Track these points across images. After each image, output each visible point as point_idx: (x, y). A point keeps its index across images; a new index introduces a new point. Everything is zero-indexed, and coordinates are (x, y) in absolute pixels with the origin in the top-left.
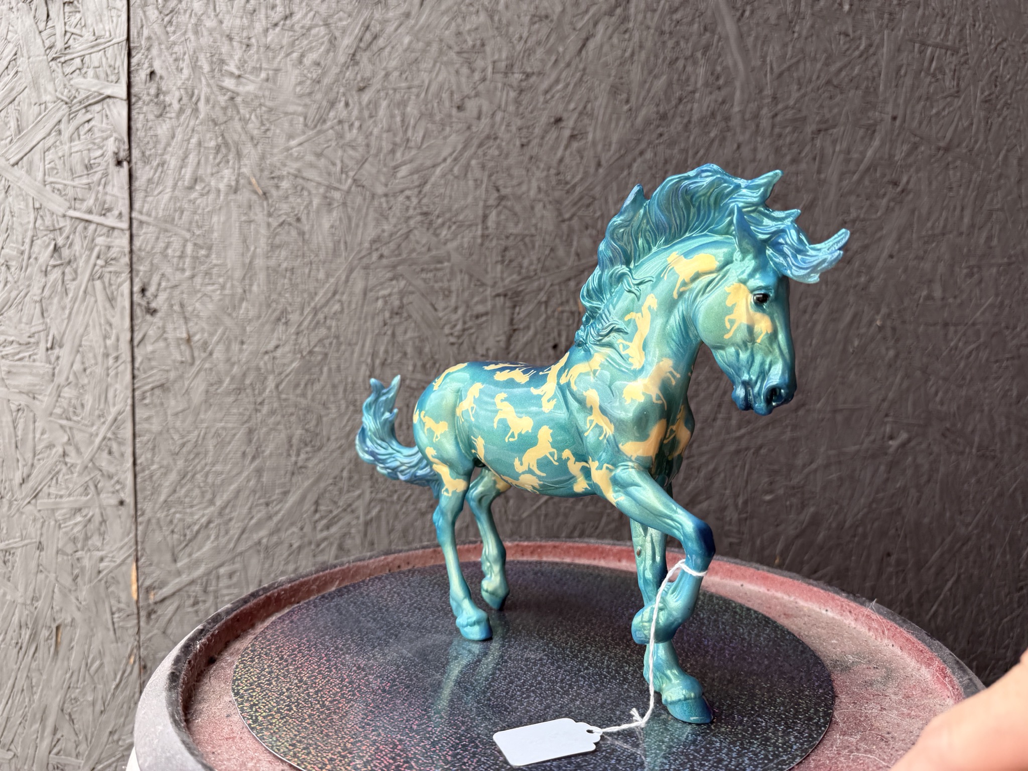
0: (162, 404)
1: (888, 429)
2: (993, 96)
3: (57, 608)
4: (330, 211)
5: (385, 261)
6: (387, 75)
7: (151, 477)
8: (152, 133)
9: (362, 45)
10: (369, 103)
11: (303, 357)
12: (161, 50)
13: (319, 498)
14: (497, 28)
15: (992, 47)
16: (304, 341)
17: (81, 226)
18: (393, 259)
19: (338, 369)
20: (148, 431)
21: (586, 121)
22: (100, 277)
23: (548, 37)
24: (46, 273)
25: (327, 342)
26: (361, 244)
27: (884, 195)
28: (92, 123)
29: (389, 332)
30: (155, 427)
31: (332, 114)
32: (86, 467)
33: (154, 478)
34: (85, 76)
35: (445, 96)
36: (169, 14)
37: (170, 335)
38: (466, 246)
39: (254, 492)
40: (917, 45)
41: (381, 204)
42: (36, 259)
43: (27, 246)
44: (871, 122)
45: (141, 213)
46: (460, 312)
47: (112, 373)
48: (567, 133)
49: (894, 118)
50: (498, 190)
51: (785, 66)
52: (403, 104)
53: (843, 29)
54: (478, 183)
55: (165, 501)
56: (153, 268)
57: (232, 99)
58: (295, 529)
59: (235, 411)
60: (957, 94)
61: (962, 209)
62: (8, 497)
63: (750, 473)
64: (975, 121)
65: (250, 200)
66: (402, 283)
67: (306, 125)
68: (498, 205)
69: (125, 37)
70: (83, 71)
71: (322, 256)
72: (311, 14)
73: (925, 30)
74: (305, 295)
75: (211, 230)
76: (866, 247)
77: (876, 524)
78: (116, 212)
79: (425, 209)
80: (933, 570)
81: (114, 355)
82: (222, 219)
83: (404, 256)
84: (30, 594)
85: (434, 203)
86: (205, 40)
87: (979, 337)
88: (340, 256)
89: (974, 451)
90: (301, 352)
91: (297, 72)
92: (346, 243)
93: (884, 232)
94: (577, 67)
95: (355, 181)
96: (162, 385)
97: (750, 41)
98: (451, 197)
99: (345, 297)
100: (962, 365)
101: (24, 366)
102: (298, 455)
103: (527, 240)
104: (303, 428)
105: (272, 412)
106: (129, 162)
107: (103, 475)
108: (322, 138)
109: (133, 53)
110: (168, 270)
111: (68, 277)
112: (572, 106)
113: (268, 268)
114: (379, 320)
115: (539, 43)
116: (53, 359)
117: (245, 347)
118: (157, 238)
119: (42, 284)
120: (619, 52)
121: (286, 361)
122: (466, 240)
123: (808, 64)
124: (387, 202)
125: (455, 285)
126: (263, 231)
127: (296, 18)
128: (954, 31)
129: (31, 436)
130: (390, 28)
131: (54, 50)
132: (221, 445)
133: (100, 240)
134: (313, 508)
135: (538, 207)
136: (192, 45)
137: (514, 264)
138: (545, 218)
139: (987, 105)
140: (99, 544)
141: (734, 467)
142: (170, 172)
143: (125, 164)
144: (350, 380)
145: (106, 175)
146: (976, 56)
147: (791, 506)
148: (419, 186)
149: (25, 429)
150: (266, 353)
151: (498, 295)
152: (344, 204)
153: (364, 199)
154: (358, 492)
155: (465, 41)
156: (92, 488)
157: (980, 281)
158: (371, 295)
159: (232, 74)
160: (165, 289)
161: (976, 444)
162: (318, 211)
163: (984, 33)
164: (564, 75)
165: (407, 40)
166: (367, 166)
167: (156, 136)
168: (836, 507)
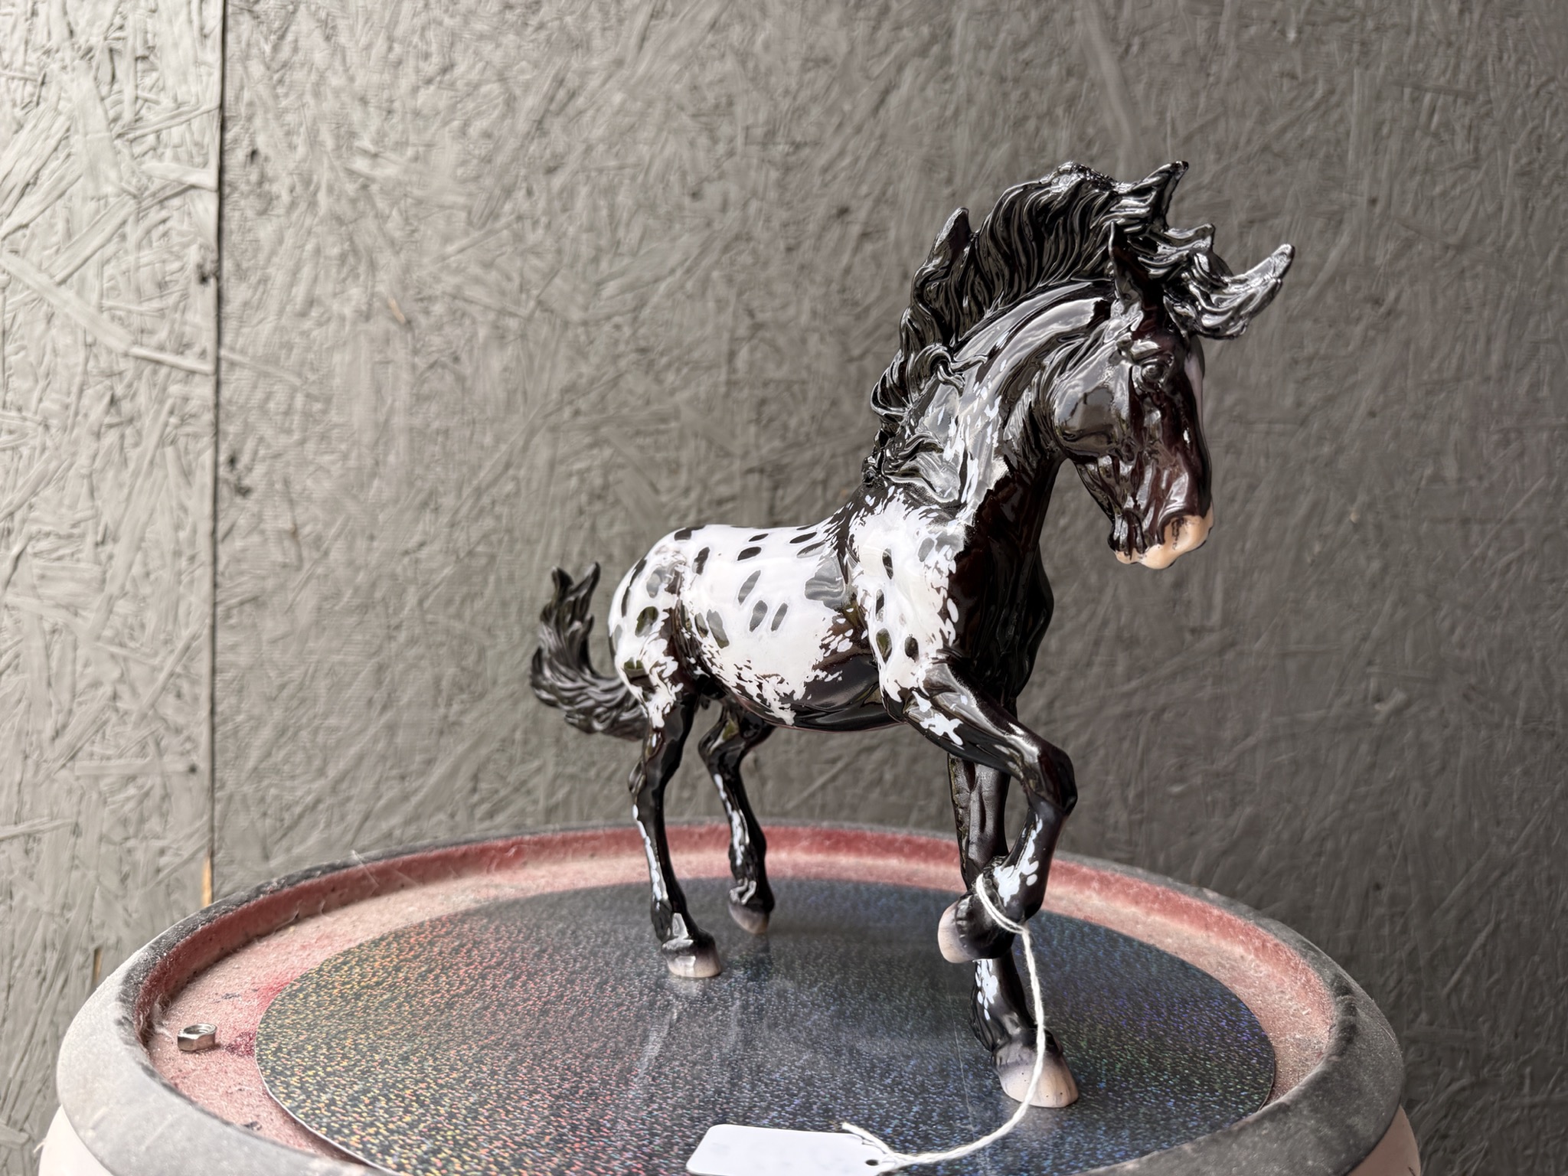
0: (254, 626)
1: (1373, 685)
2: (1536, 165)
3: (96, 922)
4: (502, 347)
5: (582, 420)
6: (589, 149)
7: (236, 731)
8: (250, 237)
9: (553, 107)
10: (561, 191)
11: (458, 560)
12: (266, 120)
13: (479, 770)
14: (753, 80)
15: (1532, 90)
16: (460, 537)
17: (148, 369)
18: (595, 417)
19: (511, 579)
20: (233, 665)
21: (885, 211)
22: (173, 442)
23: (828, 89)
24: (98, 435)
25: (494, 538)
26: (546, 395)
27: (1359, 319)
28: (169, 224)
29: (587, 525)
30: (243, 658)
31: (508, 207)
32: (144, 716)
33: (241, 734)
34: (160, 157)
35: (674, 178)
36: (279, 71)
37: (269, 526)
38: (703, 396)
39: (383, 758)
40: (1407, 91)
41: (577, 336)
42: (86, 415)
43: (73, 398)
44: (1336, 207)
45: (232, 349)
46: (694, 495)
47: (185, 579)
48: (855, 230)
49: (1373, 202)
50: (751, 314)
51: (1196, 125)
52: (610, 191)
53: (1288, 66)
54: (721, 304)
55: (255, 769)
56: (248, 428)
57: (365, 187)
58: (442, 816)
59: (359, 637)
60: (1476, 162)
61: (1489, 341)
62: (35, 756)
63: (1147, 751)
64: (1506, 204)
65: (387, 332)
66: (607, 452)
67: (470, 223)
68: (751, 337)
69: (216, 102)
70: (160, 151)
72: (480, 65)
73: (1420, 66)
74: (465, 470)
75: (330, 375)
76: (1330, 400)
77: (1355, 838)
78: (197, 349)
79: (642, 343)
80: (1453, 913)
81: (188, 552)
82: (348, 358)
83: (611, 411)
84: (59, 899)
85: (657, 336)
86: (329, 105)
87: (1522, 543)
88: (516, 411)
89: (1518, 722)
90: (456, 552)
91: (457, 147)
92: (525, 393)
93: (1360, 376)
94: (872, 133)
95: (540, 303)
96: (254, 600)
97: (1139, 90)
98: (681, 326)
99: (522, 473)
100: (1494, 585)
101: (63, 568)
102: (449, 704)
103: (796, 388)
104: (458, 666)
105: (412, 641)
106: (218, 279)
107: (168, 728)
108: (492, 242)
109: (229, 125)
110: (266, 430)
111: (129, 441)
112: (864, 189)
113: (411, 429)
114: (571, 506)
115: (814, 99)
116: (103, 557)
117: (375, 544)
118: (255, 387)
119: (91, 452)
120: (936, 109)
121: (434, 565)
122: (702, 390)
123: (1232, 122)
124: (588, 333)
125: (685, 456)
126: (405, 376)
127: (459, 70)
128: (1467, 67)
129: (69, 668)
130: (594, 82)
131: (120, 123)
132: (337, 687)
133: (175, 389)
134: (470, 785)
135: (813, 339)
136: (309, 114)
137: (776, 424)
138: (822, 354)
139: (1525, 179)
140: (158, 829)
141: (1122, 739)
142: (275, 292)
143: (212, 281)
144: (527, 594)
145: (185, 296)
146: (1504, 106)
147: (1215, 803)
148: (634, 310)
149: (62, 660)
150: (406, 553)
151: (751, 471)
152: (523, 336)
153: (553, 330)
154: (536, 764)
155: (704, 99)
156: (151, 749)
157: (1521, 455)
158: (561, 469)
159: (365, 153)
160: (264, 459)
161: (1521, 713)
162: (485, 347)
163: (1516, 69)
164: (851, 146)
165: (618, 98)
166: (558, 281)
167: (257, 241)
168: (1289, 808)
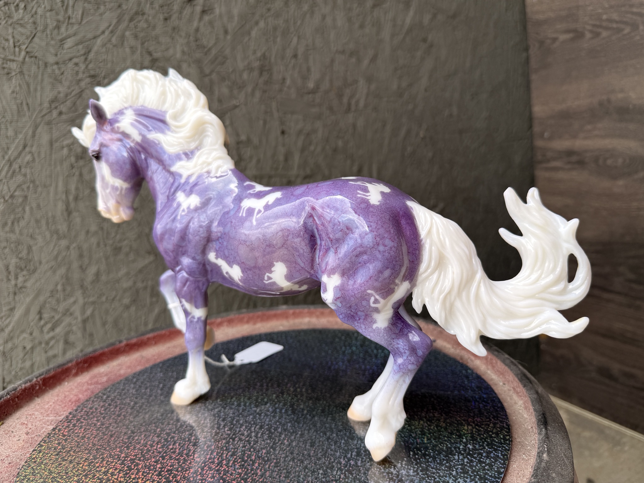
4: (10, 79)
5: (64, 117)
11: (5, 201)
13: (41, 308)
18: (71, 115)
19: (39, 206)
25: (25, 187)
26: (41, 104)
27: (419, 49)
29: (77, 173)
41: (53, 71)
48: (198, 9)
50: (150, 55)
54: (133, 50)
58: (25, 335)
71: (9, 117)
76: (410, 85)
79: (92, 73)
85: (100, 68)
88: (24, 115)
90: (3, 197)
92: (27, 104)
93: (420, 74)
95: (27, 52)
98: (113, 62)
99: (34, 149)
102: (16, 278)
104: (17, 257)
114: (66, 164)
124: (59, 69)
134: (38, 317)
144: (50, 214)
148: (84, 54)
152: (21, 73)
153: (39, 68)
154: (72, 300)
157: (478, 103)
158: (56, 145)
166: (36, 40)
